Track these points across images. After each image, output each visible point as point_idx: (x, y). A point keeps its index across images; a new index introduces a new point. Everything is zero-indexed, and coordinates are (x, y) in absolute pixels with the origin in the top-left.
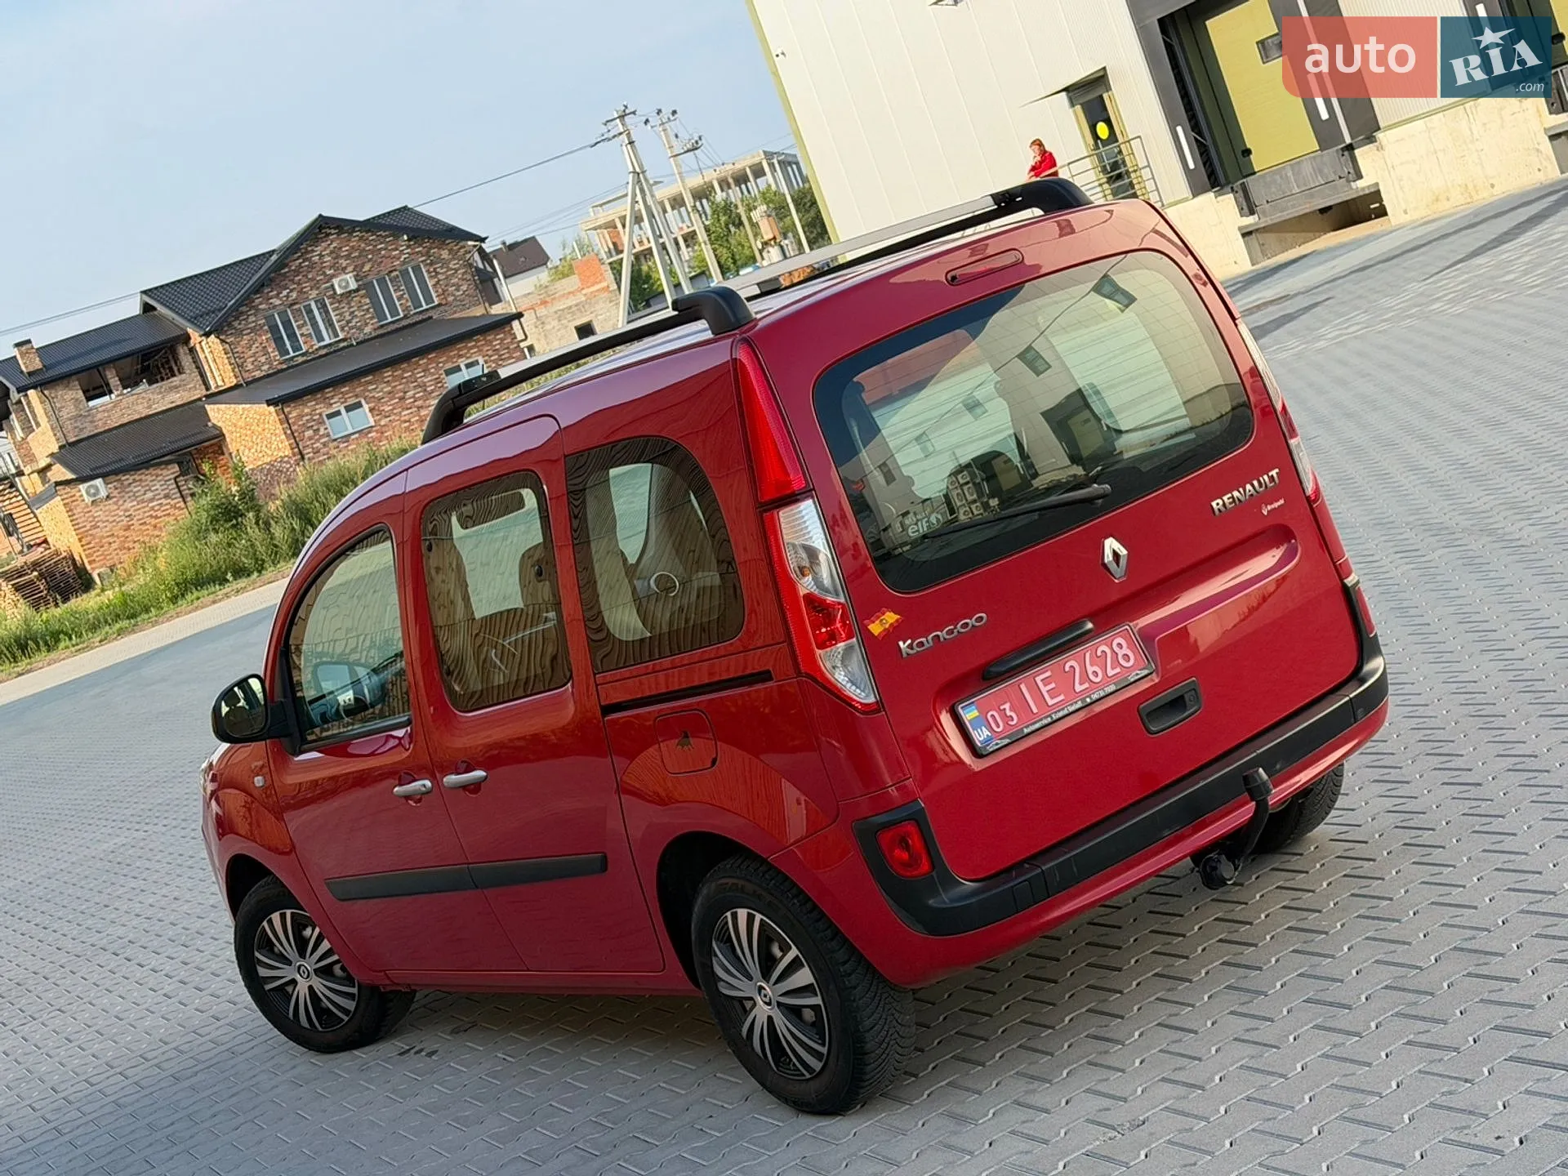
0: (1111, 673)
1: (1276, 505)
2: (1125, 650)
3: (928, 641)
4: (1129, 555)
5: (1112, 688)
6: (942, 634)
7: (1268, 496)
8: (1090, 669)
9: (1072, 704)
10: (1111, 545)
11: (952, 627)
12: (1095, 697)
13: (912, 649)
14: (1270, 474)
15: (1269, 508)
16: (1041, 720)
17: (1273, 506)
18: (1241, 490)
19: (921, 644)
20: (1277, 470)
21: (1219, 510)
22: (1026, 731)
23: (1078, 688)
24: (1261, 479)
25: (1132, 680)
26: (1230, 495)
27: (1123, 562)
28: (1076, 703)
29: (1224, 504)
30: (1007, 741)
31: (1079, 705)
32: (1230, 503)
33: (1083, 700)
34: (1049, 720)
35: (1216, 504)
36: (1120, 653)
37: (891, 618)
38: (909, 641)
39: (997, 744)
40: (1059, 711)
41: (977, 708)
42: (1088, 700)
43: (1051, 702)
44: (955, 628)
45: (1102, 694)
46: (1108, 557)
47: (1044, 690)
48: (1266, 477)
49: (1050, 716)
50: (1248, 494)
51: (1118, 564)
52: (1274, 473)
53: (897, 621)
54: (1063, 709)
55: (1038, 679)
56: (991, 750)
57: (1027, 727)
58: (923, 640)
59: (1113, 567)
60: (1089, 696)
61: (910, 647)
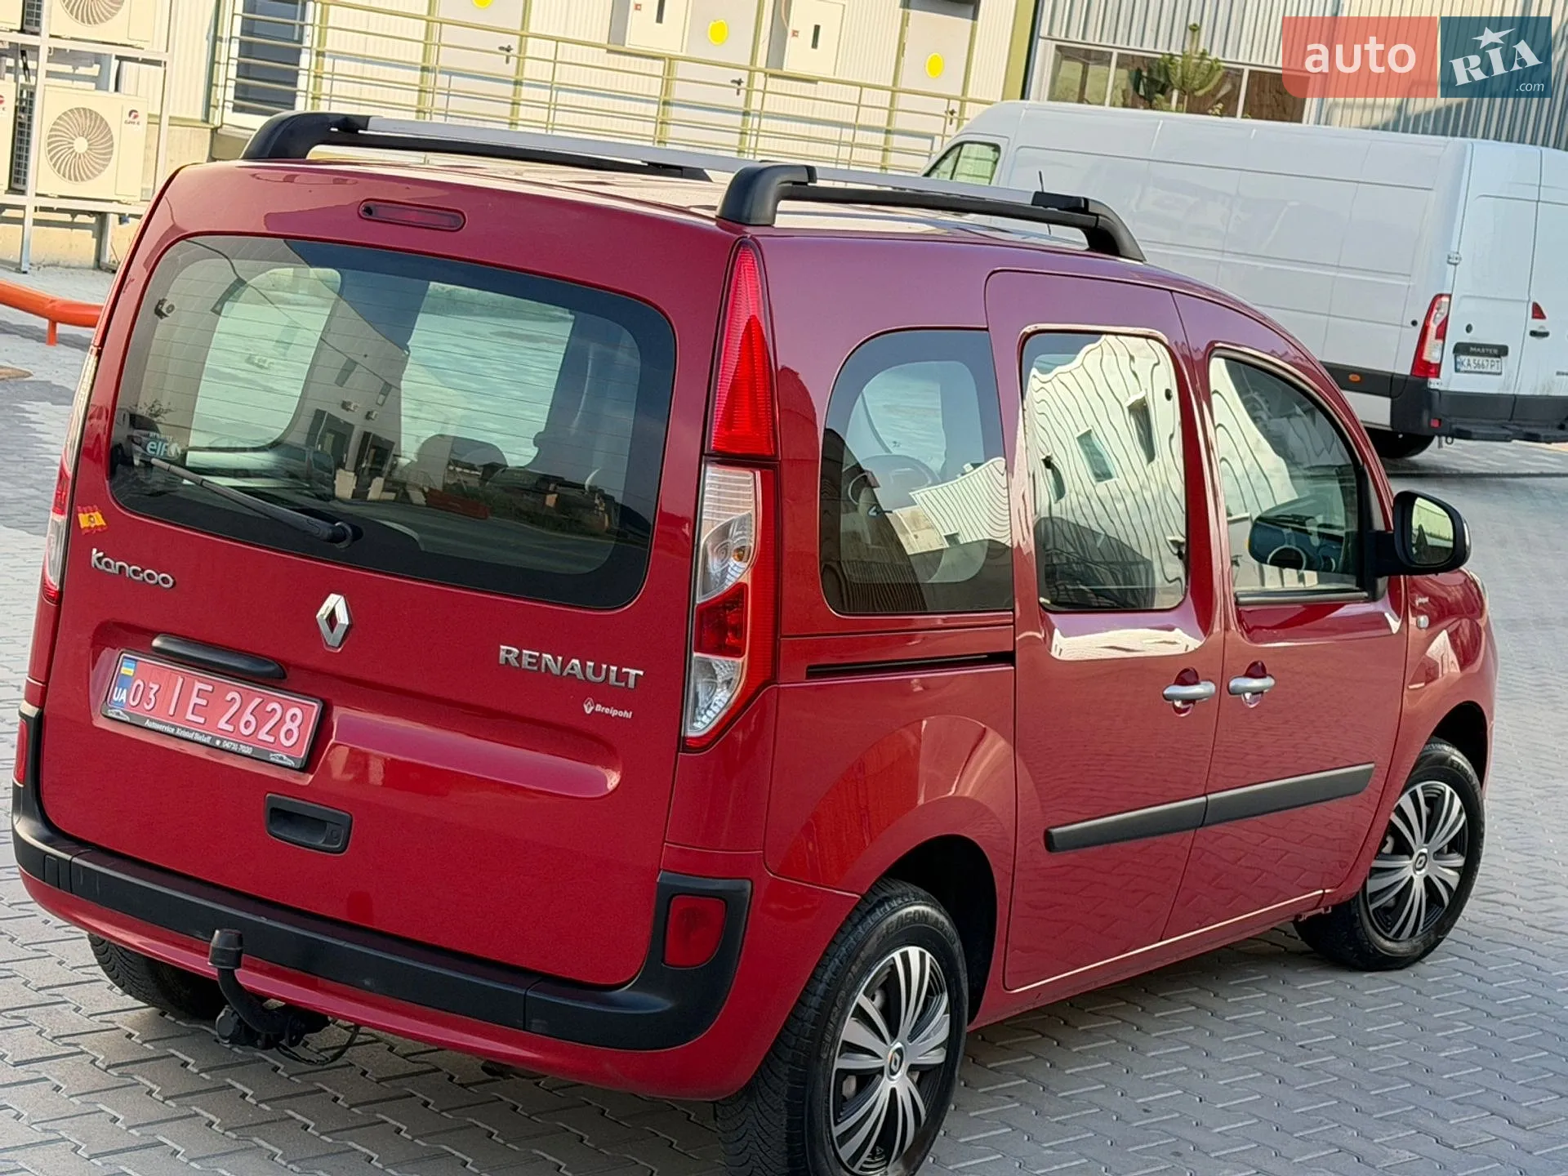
0: (262, 735)
1: (614, 713)
2: (294, 726)
3: (116, 566)
4: (349, 627)
5: (248, 751)
6: (129, 570)
7: (603, 693)
8: (247, 716)
9: (201, 734)
10: (335, 603)
11: (139, 569)
12: (226, 745)
13: (100, 563)
14: (624, 670)
15: (599, 708)
16: (167, 724)
17: (607, 710)
18: (560, 658)
19: (107, 564)
20: (641, 673)
21: (507, 659)
22: (148, 724)
23: (222, 724)
24: (604, 666)
25: (272, 759)
26: (537, 654)
27: (339, 632)
28: (206, 735)
29: (519, 658)
30: (127, 718)
31: (207, 740)
32: (530, 663)
33: (214, 739)
34: (172, 731)
35: (507, 652)
36: (288, 725)
37: (98, 520)
38: (101, 554)
39: (118, 714)
40: (187, 730)
41: (135, 668)
42: (218, 743)
43: (190, 716)
44: (143, 571)
45: (235, 748)
46: (323, 612)
47: (195, 700)
48: (614, 668)
49: (176, 727)
50: (568, 670)
51: (332, 629)
52: (633, 672)
53: (102, 526)
54: (191, 731)
55: (198, 685)
56: (110, 715)
57: (151, 720)
58: (112, 562)
59: (324, 627)
60: (222, 740)
61: (99, 559)
